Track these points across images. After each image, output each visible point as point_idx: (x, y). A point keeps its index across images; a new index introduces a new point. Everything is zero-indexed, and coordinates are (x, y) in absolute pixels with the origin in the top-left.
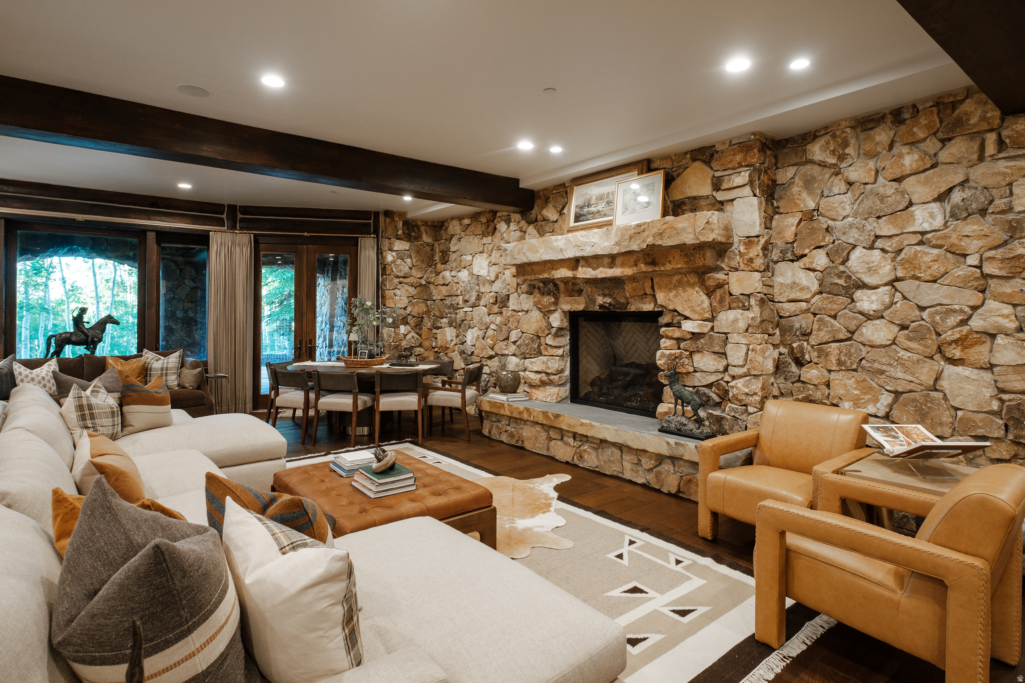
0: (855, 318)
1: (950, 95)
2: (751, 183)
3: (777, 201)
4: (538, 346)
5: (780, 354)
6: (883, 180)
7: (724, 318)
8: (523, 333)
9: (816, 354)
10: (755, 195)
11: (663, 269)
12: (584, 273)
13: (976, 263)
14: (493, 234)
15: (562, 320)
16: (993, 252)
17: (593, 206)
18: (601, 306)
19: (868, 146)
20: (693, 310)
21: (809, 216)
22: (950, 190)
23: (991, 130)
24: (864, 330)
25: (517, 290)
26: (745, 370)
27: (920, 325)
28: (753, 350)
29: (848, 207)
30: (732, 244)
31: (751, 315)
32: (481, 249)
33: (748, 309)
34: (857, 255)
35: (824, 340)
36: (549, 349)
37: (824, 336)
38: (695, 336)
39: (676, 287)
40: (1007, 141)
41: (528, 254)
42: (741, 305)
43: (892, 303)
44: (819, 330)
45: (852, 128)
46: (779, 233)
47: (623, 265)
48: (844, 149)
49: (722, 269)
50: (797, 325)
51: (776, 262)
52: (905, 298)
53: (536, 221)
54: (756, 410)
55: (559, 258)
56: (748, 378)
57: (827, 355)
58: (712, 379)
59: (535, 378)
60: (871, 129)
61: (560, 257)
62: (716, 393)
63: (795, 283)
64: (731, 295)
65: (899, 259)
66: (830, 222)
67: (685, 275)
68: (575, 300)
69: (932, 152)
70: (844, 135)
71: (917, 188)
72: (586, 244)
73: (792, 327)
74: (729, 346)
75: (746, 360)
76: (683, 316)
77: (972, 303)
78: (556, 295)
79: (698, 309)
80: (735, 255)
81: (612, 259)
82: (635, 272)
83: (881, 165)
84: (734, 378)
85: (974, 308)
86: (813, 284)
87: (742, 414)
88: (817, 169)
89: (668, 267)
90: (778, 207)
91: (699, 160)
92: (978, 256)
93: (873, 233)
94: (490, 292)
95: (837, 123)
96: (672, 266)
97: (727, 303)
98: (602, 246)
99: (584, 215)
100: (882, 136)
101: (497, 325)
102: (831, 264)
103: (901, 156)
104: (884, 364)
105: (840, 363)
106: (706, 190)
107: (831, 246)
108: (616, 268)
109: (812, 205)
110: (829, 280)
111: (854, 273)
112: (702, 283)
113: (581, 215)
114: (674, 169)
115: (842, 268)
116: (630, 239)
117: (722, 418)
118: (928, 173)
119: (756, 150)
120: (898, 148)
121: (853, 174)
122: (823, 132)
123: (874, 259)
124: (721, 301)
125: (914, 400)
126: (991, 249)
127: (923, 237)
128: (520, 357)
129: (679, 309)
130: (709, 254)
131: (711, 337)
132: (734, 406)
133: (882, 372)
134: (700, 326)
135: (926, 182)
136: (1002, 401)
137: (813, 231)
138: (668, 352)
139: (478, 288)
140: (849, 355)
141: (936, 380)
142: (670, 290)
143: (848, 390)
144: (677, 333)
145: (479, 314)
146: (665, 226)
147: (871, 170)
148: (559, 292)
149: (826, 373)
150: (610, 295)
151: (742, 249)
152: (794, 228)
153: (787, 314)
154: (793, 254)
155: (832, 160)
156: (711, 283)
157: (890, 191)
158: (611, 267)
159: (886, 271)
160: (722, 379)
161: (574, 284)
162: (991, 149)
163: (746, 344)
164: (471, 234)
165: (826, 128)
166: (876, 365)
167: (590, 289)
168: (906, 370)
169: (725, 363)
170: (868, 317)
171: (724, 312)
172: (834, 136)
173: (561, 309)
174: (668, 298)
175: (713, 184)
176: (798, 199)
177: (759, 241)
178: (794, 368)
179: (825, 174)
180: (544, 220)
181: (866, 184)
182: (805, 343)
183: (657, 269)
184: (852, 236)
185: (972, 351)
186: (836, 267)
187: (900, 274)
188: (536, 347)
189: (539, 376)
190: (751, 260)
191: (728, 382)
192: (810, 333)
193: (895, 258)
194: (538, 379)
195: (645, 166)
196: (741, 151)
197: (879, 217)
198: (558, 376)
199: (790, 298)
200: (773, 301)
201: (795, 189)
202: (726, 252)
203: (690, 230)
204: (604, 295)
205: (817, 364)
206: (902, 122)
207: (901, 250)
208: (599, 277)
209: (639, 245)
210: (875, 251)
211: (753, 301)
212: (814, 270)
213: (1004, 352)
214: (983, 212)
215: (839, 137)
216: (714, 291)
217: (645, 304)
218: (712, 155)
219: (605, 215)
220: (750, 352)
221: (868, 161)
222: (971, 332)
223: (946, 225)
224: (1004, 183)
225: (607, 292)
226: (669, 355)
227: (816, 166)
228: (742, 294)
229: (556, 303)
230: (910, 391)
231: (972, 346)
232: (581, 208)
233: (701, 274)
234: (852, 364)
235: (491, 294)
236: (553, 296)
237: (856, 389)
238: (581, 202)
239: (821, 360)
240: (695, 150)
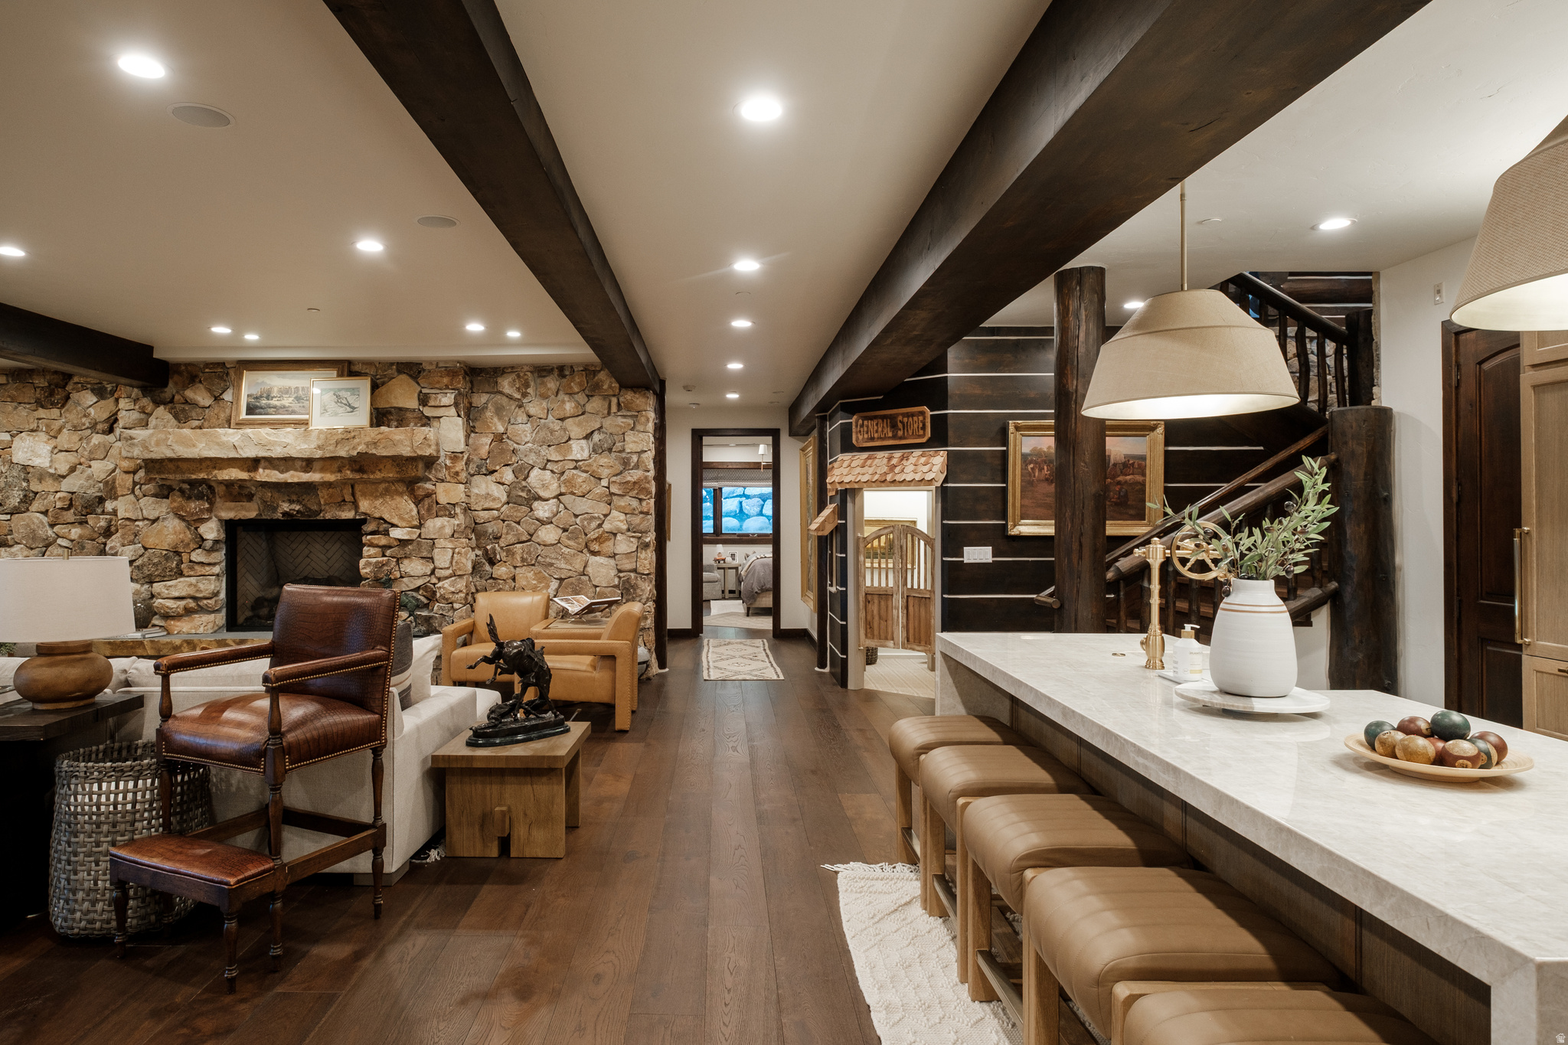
0: (533, 523)
1: (593, 365)
2: (456, 405)
3: (473, 422)
4: (177, 565)
5: (477, 556)
6: (552, 418)
7: (432, 525)
8: (146, 549)
9: (505, 554)
10: (459, 416)
11: (372, 477)
12: (264, 475)
13: (606, 485)
14: (63, 406)
15: (218, 531)
16: (615, 478)
17: (274, 399)
18: (285, 514)
19: (543, 390)
20: (402, 518)
21: (499, 438)
22: (592, 432)
23: (614, 396)
24: (540, 533)
25: (133, 492)
26: (450, 571)
27: (576, 528)
28: (459, 553)
29: (528, 435)
30: (438, 458)
31: (457, 522)
32: (34, 426)
33: (453, 517)
34: (535, 473)
35: (511, 542)
36: (197, 567)
37: (511, 538)
38: (403, 543)
39: (382, 495)
40: (622, 405)
41: (176, 447)
42: (447, 513)
43: (558, 512)
44: (507, 534)
45: (531, 372)
46: (475, 450)
47: (322, 470)
48: (526, 389)
49: (430, 480)
50: (490, 531)
51: (473, 475)
52: (566, 508)
53: (172, 401)
54: (461, 605)
55: (231, 456)
56: (453, 578)
57: (513, 554)
58: (420, 582)
59: (175, 606)
60: (545, 377)
61: (232, 454)
62: (424, 596)
63: (488, 494)
64: (437, 503)
65: (562, 479)
66: (515, 445)
67: (393, 484)
68: (241, 506)
69: (582, 403)
70: (526, 377)
71: (574, 428)
72: (275, 443)
73: (486, 532)
74: (436, 551)
75: (451, 563)
76: (389, 523)
77: (604, 513)
78: (211, 499)
79: (406, 516)
80: (442, 467)
81: (308, 464)
82: (339, 478)
83: (551, 406)
84: (439, 579)
85: (606, 516)
86: (503, 495)
87: (449, 611)
88: (505, 399)
89: (378, 475)
90: (474, 427)
91: (405, 373)
92: (607, 479)
93: (546, 458)
94: (57, 492)
95: (521, 366)
96: (383, 475)
97: (434, 511)
98: (298, 448)
99: (262, 408)
100: (552, 384)
101: (72, 541)
102: (516, 480)
103: (563, 402)
104: (553, 558)
105: (523, 560)
106: (412, 403)
107: (516, 465)
108: (314, 472)
109: (501, 429)
110: (514, 493)
111: (533, 488)
112: (412, 493)
113: (257, 407)
114: (378, 377)
115: (524, 483)
116: (337, 444)
117: (430, 617)
118: (580, 417)
119: (461, 377)
120: (561, 396)
121: (532, 411)
122: (510, 370)
123: (546, 477)
124: (429, 510)
125: (572, 583)
126: (614, 476)
127: (577, 465)
128: (142, 581)
129: (386, 517)
130: (421, 465)
131: (419, 543)
132: (441, 605)
133: (552, 565)
134: (409, 533)
135: (579, 425)
136: (620, 578)
137: (503, 451)
138: (374, 560)
139: (25, 484)
140: (529, 553)
141: (585, 567)
142: (376, 498)
143: (529, 582)
144: (383, 541)
145: (28, 525)
146: (380, 436)
147: (544, 408)
148: (214, 496)
149: (512, 569)
150: (299, 502)
151: (448, 462)
152: (488, 447)
153: (482, 521)
154: (487, 470)
155: (517, 396)
156: (421, 493)
157: (557, 428)
158: (306, 472)
159: (554, 488)
160: (429, 582)
161: (241, 487)
162: (614, 409)
163: (451, 548)
164: (9, 399)
165: (513, 367)
166: (548, 560)
167: (270, 494)
168: (567, 562)
169: (432, 567)
170: (543, 523)
171: (432, 520)
172: (519, 376)
173: (216, 517)
174: (373, 505)
175: (419, 399)
176: (490, 422)
177: (463, 457)
178: (487, 567)
179: (511, 405)
180: (186, 402)
181: (540, 418)
182: (497, 545)
183: (365, 476)
184: (532, 459)
185: (604, 545)
186: (519, 483)
187: (563, 490)
188: (174, 565)
189: (182, 603)
190: (457, 474)
191: (434, 584)
192: (500, 537)
193: (560, 478)
194: (182, 607)
195: (347, 369)
196: (448, 375)
197: (549, 446)
198: (214, 600)
199: (484, 507)
200: (470, 510)
201: (488, 414)
202: (433, 464)
203: (407, 443)
204: (291, 502)
205: (505, 562)
206: (564, 376)
207: (564, 472)
208: (289, 481)
209: (348, 451)
210: (547, 471)
211: (458, 510)
212: (503, 484)
213: (621, 545)
214: (610, 450)
215: (523, 377)
216: (422, 499)
217: (343, 511)
218: (420, 372)
219: (293, 412)
220: (455, 555)
221: (542, 401)
222: (604, 532)
223: (590, 457)
224: (621, 433)
225: (294, 498)
226: (376, 562)
227: (505, 397)
228: (448, 503)
229: (210, 510)
230: (569, 578)
231: (604, 542)
232: (257, 398)
233: (410, 485)
234: (531, 560)
235: (59, 495)
236: (207, 501)
237: (534, 579)
238: (255, 391)
239: (509, 558)
240: (402, 363)
